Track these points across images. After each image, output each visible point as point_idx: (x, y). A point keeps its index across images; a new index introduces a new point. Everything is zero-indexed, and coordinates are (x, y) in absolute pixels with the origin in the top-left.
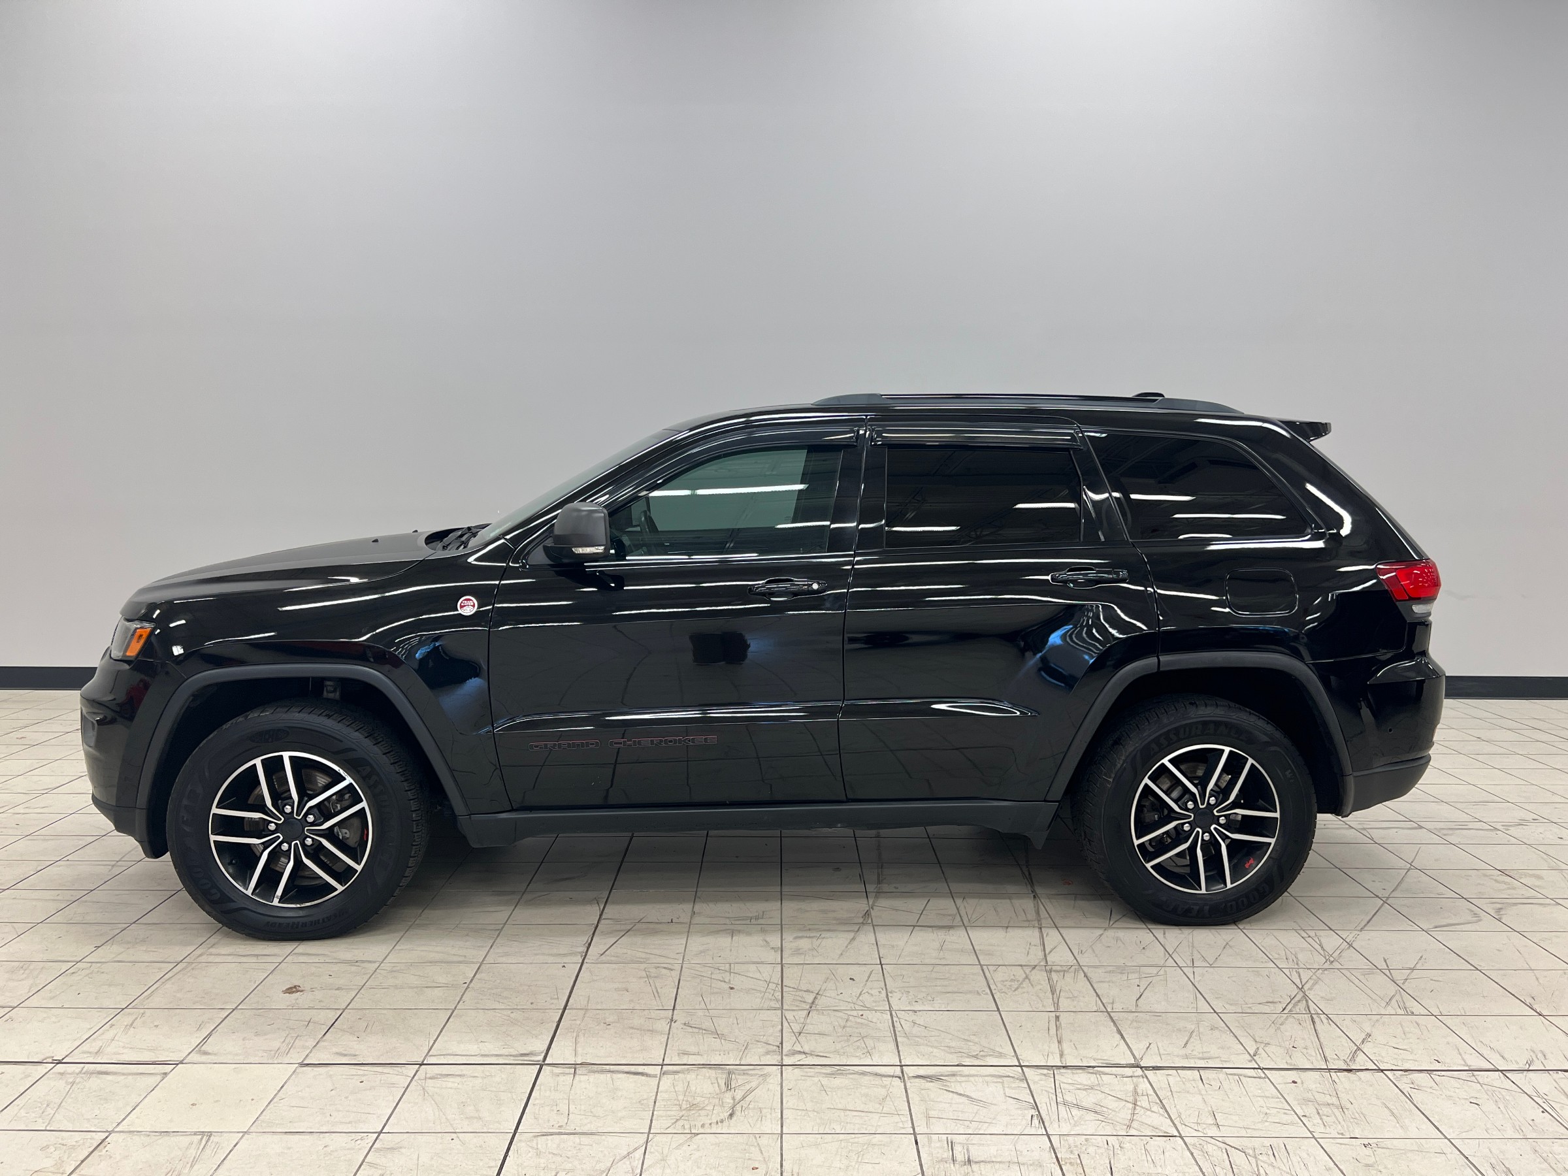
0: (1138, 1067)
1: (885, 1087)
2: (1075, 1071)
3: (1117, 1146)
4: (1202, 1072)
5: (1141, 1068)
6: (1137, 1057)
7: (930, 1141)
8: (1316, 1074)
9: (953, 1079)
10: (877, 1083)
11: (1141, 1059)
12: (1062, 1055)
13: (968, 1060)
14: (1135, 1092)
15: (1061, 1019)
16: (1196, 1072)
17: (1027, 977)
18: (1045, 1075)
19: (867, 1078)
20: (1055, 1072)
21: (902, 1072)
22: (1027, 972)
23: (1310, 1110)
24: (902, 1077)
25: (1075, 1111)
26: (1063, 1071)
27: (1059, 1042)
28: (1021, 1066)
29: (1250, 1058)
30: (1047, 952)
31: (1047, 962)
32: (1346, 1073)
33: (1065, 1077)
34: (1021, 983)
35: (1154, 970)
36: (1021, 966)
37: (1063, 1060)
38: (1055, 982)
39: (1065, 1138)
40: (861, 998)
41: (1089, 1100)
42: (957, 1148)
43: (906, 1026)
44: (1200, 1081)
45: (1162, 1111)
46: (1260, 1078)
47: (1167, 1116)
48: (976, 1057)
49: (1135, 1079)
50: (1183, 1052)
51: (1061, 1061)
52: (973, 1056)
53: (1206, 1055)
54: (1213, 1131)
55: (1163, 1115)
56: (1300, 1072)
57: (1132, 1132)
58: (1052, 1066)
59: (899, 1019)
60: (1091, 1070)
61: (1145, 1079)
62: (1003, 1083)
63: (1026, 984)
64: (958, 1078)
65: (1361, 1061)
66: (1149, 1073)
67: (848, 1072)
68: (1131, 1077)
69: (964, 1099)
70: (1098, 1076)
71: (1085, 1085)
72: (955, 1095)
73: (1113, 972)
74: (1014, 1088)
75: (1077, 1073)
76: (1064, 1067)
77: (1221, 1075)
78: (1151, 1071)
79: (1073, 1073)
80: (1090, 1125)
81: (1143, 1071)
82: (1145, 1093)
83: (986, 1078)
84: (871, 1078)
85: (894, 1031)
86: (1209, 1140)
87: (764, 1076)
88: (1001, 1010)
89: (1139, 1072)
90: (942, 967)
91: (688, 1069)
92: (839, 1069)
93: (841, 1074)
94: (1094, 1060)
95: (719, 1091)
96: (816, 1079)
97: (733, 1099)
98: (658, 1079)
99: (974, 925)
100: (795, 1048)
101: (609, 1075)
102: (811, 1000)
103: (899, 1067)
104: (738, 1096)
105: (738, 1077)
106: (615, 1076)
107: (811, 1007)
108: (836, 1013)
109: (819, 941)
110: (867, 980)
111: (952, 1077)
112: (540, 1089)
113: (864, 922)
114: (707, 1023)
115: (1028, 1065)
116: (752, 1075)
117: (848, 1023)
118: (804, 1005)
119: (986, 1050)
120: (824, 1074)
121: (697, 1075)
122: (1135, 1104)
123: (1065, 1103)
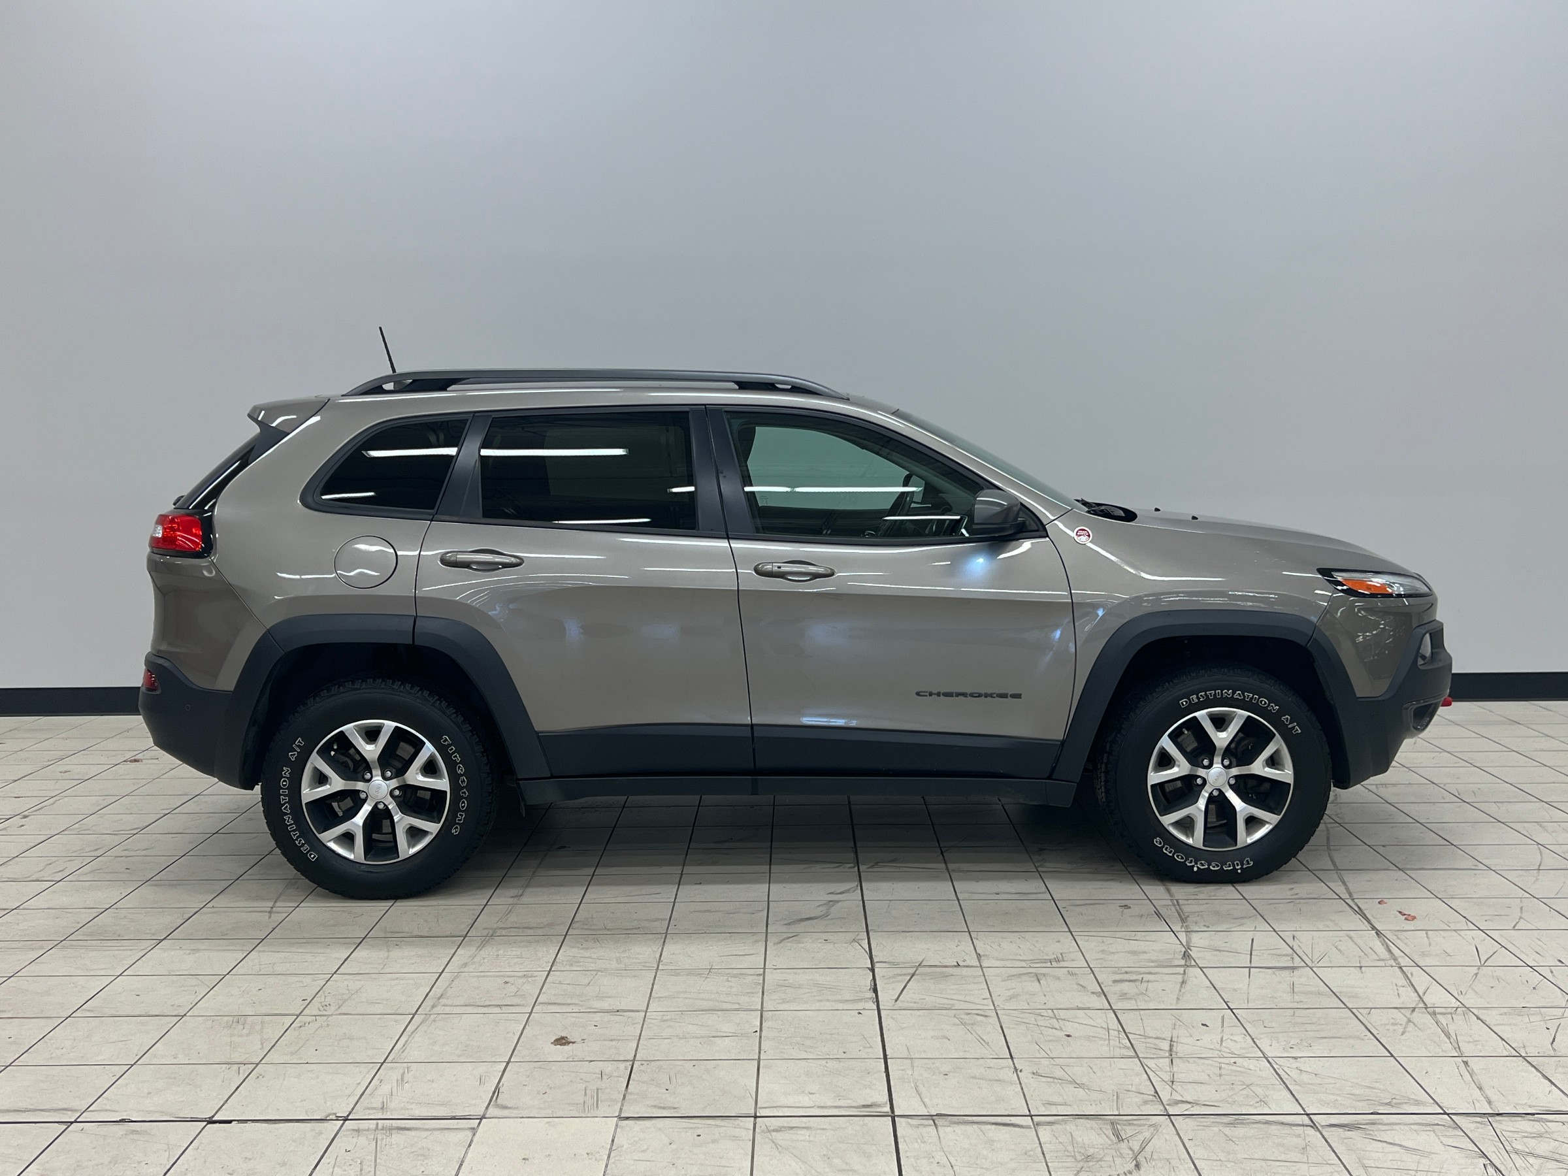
1: (1299, 1136)
2: (1513, 1119)
9: (1375, 1127)
10: (1288, 1133)
12: (1489, 1102)
13: (1382, 1108)
15: (1470, 1064)
17: (1409, 1021)
18: (1478, 1123)
19: (1274, 1127)
20: (1491, 1120)
21: (1310, 1119)
22: (1408, 1015)
24: (1314, 1126)
25: (1533, 1161)
26: (1498, 1118)
27: (1480, 1089)
28: (1448, 1114)
30: (1421, 994)
31: (1425, 1004)
33: (1504, 1125)
34: (1406, 1027)
35: (1558, 1012)
36: (1396, 1008)
37: (1493, 1107)
38: (1445, 1025)
40: (1224, 1044)
41: (1543, 1147)
43: (1294, 1074)
48: (1388, 1104)
51: (1491, 1108)
52: (1387, 1104)
58: (1484, 1114)
59: (1280, 1066)
60: (1531, 1118)
62: (1434, 1131)
63: (1411, 1027)
64: (1380, 1126)
67: (1248, 1121)
69: (1397, 1148)
70: (1542, 1123)
71: (1531, 1133)
72: (1385, 1144)
73: (1510, 1014)
74: (1449, 1137)
75: (1517, 1121)
76: (1498, 1114)
79: (1512, 1121)
83: (1412, 1127)
84: (1279, 1127)
85: (1281, 1078)
87: (1154, 1126)
88: (1395, 1055)
90: (1304, 1011)
91: (1063, 1120)
92: (1238, 1118)
93: (1242, 1123)
94: (1530, 1106)
95: (1110, 1142)
96: (1216, 1129)
97: (1131, 1149)
98: (1034, 1130)
99: (1318, 965)
100: (1173, 1097)
101: (975, 1126)
102: (1168, 1048)
103: (1305, 1116)
104: (1136, 1148)
105: (1124, 1127)
106: (983, 1127)
107: (1171, 1055)
108: (1203, 1061)
109: (1144, 985)
110: (1223, 1026)
111: (1373, 1126)
112: (905, 1141)
113: (1187, 964)
114: (1059, 1073)
115: (1454, 1112)
116: (1140, 1126)
117: (1223, 1072)
118: (1162, 1053)
119: (1398, 1097)
120: (1222, 1123)
121: (1077, 1126)
123: (1517, 1153)
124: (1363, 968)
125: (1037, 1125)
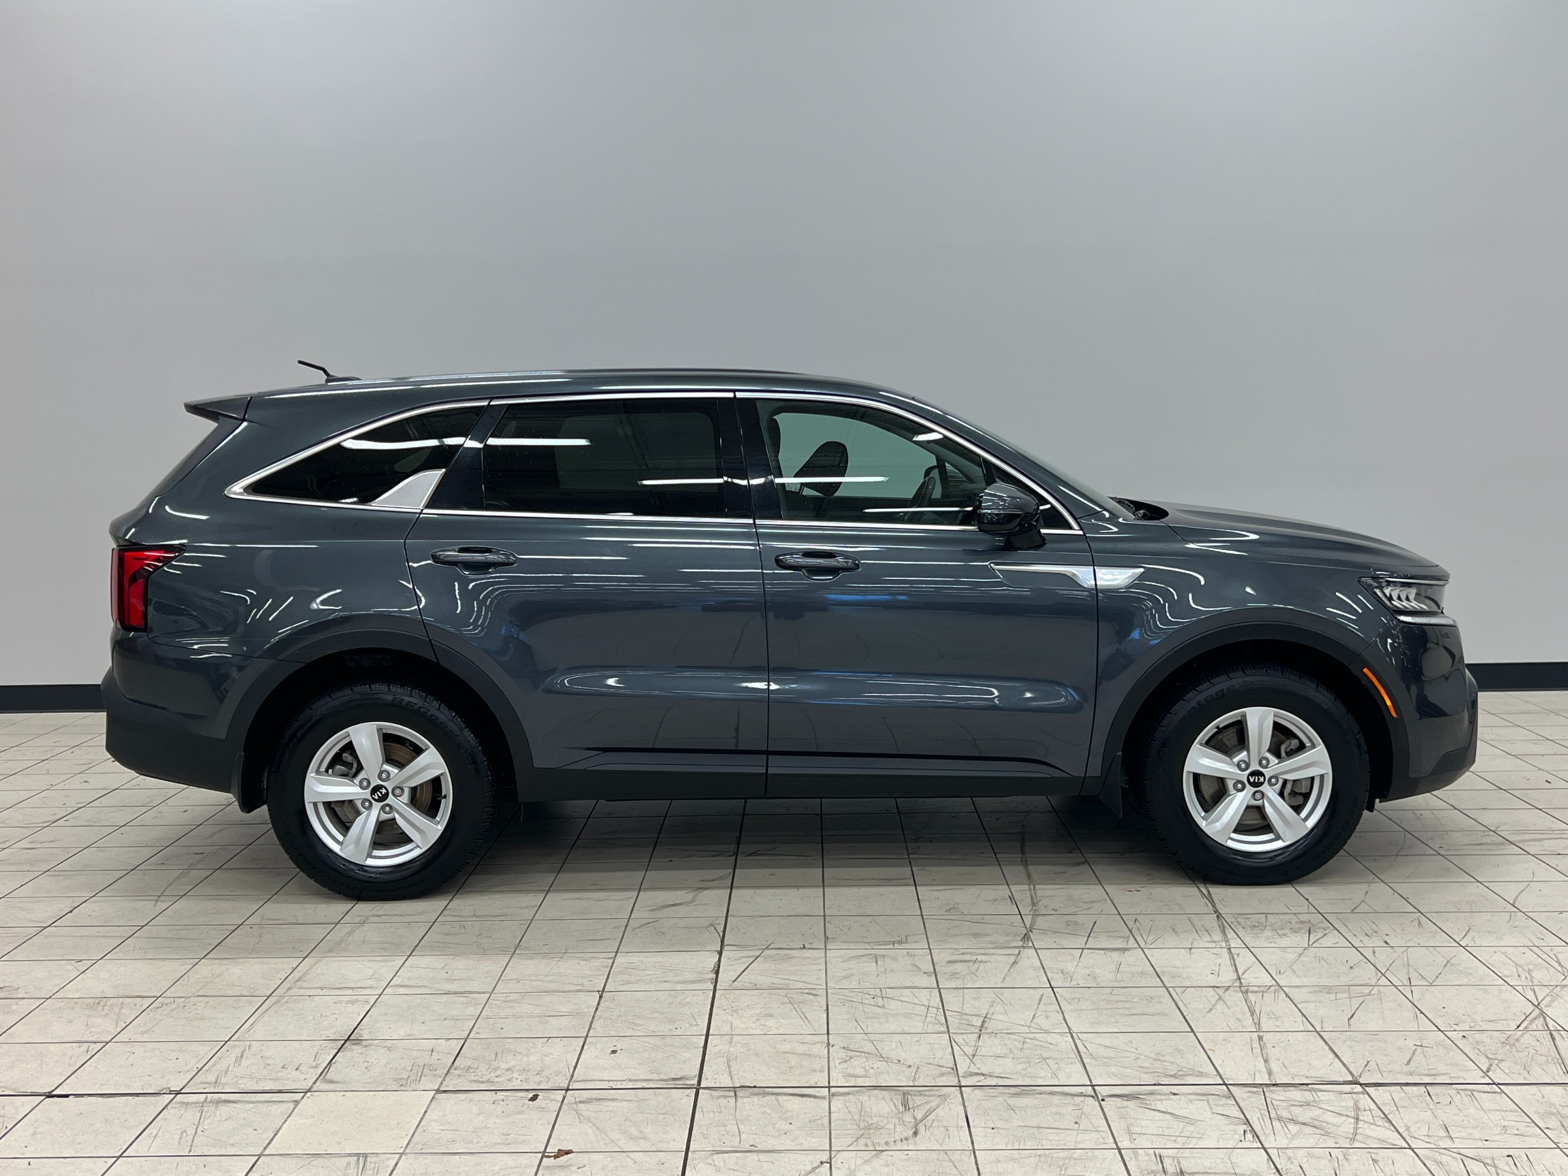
0: (1356, 1084)
1: (1078, 1104)
2: (1287, 1089)
3: (1341, 1157)
4: (1429, 1088)
5: (1361, 1085)
6: (1356, 1075)
7: (1136, 1155)
8: (1559, 1089)
9: (1153, 1096)
10: (1069, 1102)
11: (1360, 1076)
12: (1270, 1073)
13: (1164, 1079)
14: (1357, 1108)
15: (1264, 1039)
16: (1422, 1089)
17: (1220, 998)
18: (1253, 1092)
19: (1056, 1097)
20: (1265, 1090)
21: (1094, 1090)
22: (1221, 993)
23: (1553, 1122)
24: (1095, 1096)
25: (1291, 1126)
26: (1272, 1088)
27: (1266, 1061)
28: (1226, 1085)
29: (1483, 1074)
30: (1240, 973)
31: (1241, 983)
33: (1277, 1095)
34: (1215, 1005)
35: (1366, 990)
36: (1212, 987)
37: (1272, 1078)
38: (1253, 1003)
39: (1284, 1151)
40: (1035, 1021)
41: (1306, 1115)
42: (1167, 1162)
43: (1093, 1048)
44: (1428, 1097)
45: (1387, 1125)
46: (1496, 1093)
47: (1394, 1129)
48: (1175, 1077)
49: (1354, 1096)
50: (1405, 1069)
51: (1269, 1079)
52: (1171, 1076)
53: (1432, 1072)
54: (1447, 1143)
55: (1389, 1129)
56: (1540, 1087)
57: (1356, 1145)
58: (1261, 1084)
59: (1082, 1040)
60: (1305, 1087)
61: (1366, 1096)
62: (1208, 1101)
63: (1220, 1006)
64: (1157, 1097)
66: (1370, 1090)
67: (1035, 1093)
68: (1350, 1093)
69: (1168, 1116)
70: (1313, 1093)
71: (1299, 1102)
72: (1156, 1113)
73: (1320, 992)
74: (1217, 1105)
75: (1289, 1091)
76: (1274, 1085)
77: (1451, 1091)
78: (1373, 1088)
79: (1285, 1091)
80: (1309, 1138)
81: (1363, 1088)
82: (1367, 1108)
83: (1189, 1097)
84: (1060, 1097)
85: (1079, 1053)
86: (1442, 1151)
87: (943, 1097)
88: (1195, 1031)
89: (1358, 1088)
90: (1122, 990)
91: (858, 1091)
92: (1024, 1090)
93: (1027, 1094)
94: (1307, 1077)
95: (897, 1112)
96: (1001, 1099)
97: (914, 1118)
98: (828, 1100)
99: (1151, 946)
100: (971, 1070)
102: (979, 1024)
103: (1090, 1087)
104: (919, 1116)
105: (914, 1098)
106: (780, 1098)
107: (981, 1031)
108: (1010, 1036)
109: (977, 965)
110: (1039, 1004)
111: (1151, 1096)
113: (1025, 945)
114: (868, 1047)
115: (1233, 1083)
116: (929, 1096)
117: (1025, 1045)
118: (972, 1029)
119: (1184, 1069)
120: (1009, 1094)
121: (870, 1096)
122: (1357, 1119)
123: (1279, 1119)
124: (1193, 950)
125: (832, 1095)
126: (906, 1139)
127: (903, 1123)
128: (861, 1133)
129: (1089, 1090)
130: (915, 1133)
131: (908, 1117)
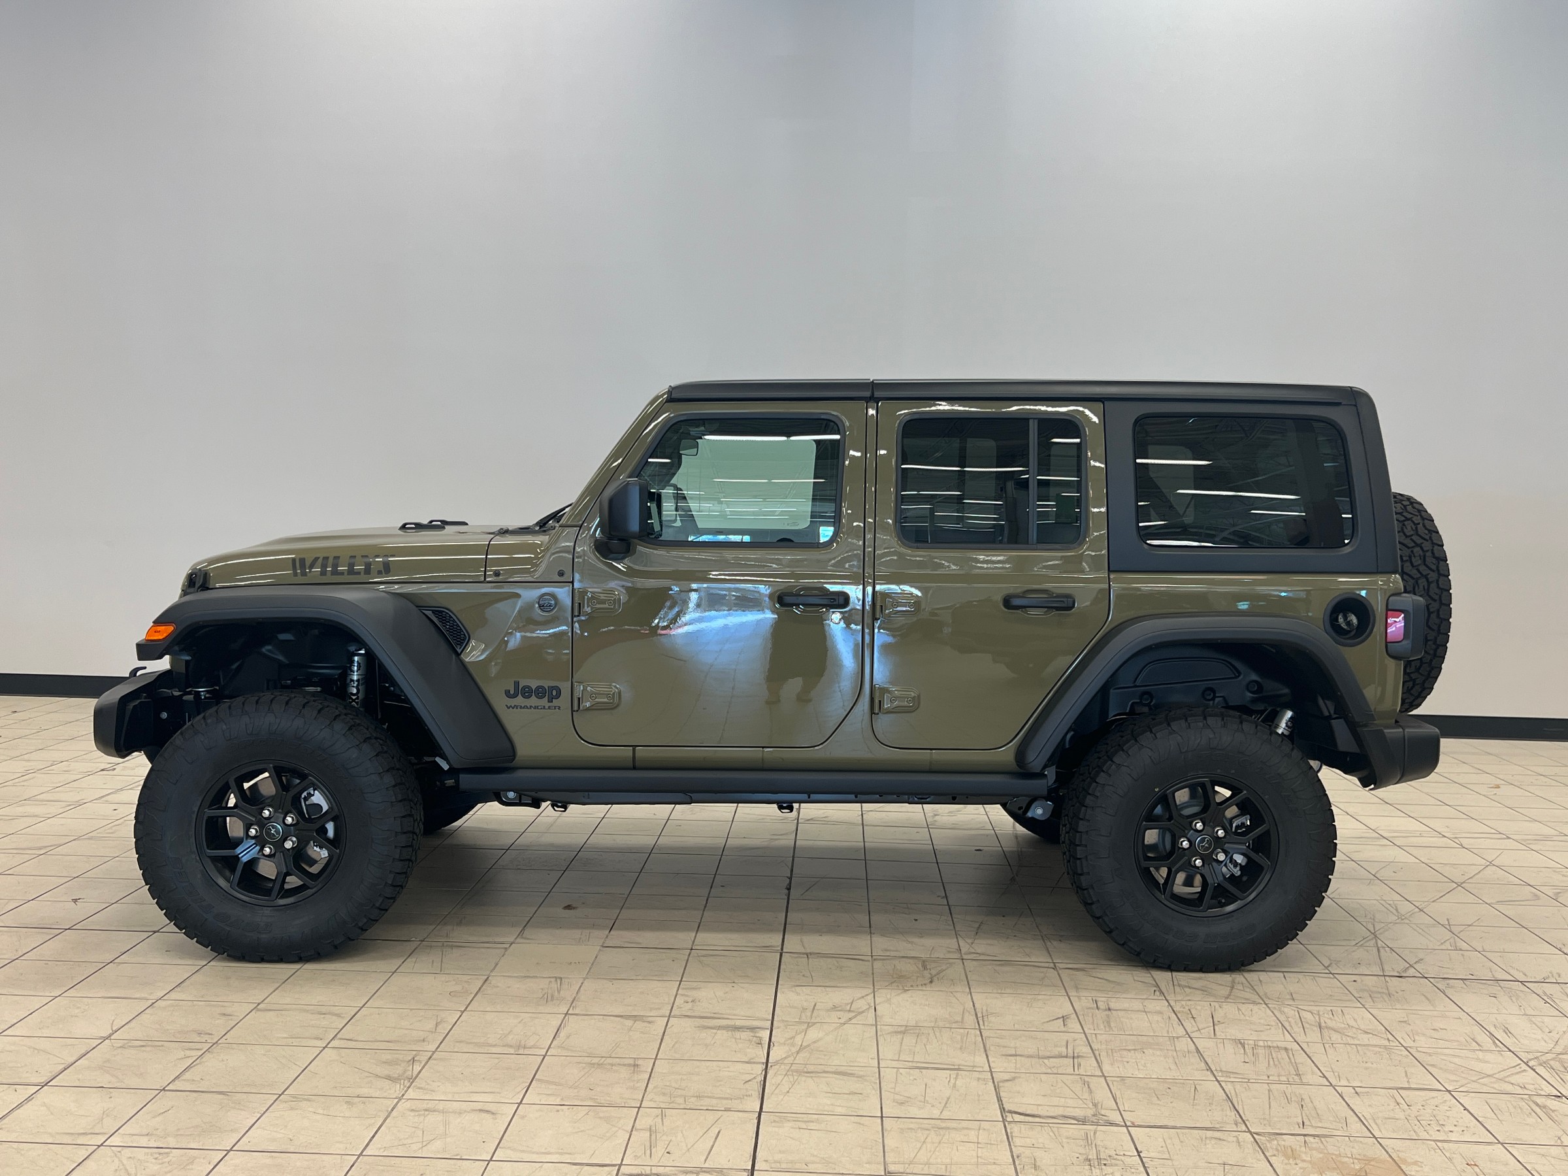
1: (1043, 972)
3: (1218, 1006)
4: (1285, 974)
7: (1080, 999)
8: (1375, 978)
9: (1096, 970)
10: (1036, 970)
14: (1234, 982)
16: (1281, 974)
19: (1027, 968)
21: (1055, 966)
23: (1366, 994)
24: (1055, 968)
25: (1186, 990)
29: (1324, 968)
32: (1398, 978)
39: (1181, 1001)
41: (1199, 984)
42: (1099, 1004)
44: (1285, 978)
45: (1252, 992)
46: (1330, 978)
47: (1257, 994)
49: (1233, 975)
50: (1272, 963)
53: (1290, 966)
54: (1291, 1002)
55: (1254, 993)
56: (1361, 976)
57: (1230, 1000)
61: (1242, 976)
62: (1133, 973)
64: (1099, 970)
65: (1411, 972)
66: (1246, 973)
68: (1231, 974)
69: (1104, 981)
71: (1195, 978)
72: (1097, 978)
77: (1301, 976)
80: (1199, 995)
81: (1241, 972)
82: (1241, 982)
83: (1119, 971)
84: (1032, 968)
86: (1287, 1006)
87: (951, 964)
89: (1237, 972)
91: (890, 959)
92: (1007, 963)
93: (1009, 965)
95: (918, 970)
96: (991, 967)
97: (930, 974)
98: (869, 963)
100: (969, 951)
101: (834, 959)
102: (975, 926)
104: (934, 972)
105: (930, 964)
107: (976, 930)
108: (998, 933)
109: (976, 893)
110: (1020, 917)
112: (785, 964)
113: (1011, 883)
114: (898, 936)
116: (940, 963)
117: (1008, 939)
121: (898, 962)
122: (1232, 987)
123: (1179, 985)
125: (875, 960)
126: (925, 984)
127: (923, 977)
128: (894, 980)
129: (1052, 965)
130: (931, 982)
131: (926, 973)
